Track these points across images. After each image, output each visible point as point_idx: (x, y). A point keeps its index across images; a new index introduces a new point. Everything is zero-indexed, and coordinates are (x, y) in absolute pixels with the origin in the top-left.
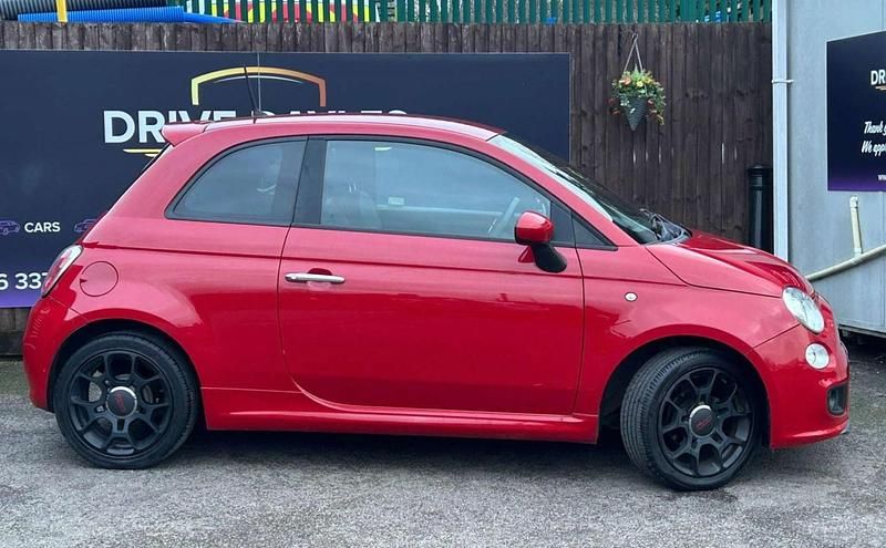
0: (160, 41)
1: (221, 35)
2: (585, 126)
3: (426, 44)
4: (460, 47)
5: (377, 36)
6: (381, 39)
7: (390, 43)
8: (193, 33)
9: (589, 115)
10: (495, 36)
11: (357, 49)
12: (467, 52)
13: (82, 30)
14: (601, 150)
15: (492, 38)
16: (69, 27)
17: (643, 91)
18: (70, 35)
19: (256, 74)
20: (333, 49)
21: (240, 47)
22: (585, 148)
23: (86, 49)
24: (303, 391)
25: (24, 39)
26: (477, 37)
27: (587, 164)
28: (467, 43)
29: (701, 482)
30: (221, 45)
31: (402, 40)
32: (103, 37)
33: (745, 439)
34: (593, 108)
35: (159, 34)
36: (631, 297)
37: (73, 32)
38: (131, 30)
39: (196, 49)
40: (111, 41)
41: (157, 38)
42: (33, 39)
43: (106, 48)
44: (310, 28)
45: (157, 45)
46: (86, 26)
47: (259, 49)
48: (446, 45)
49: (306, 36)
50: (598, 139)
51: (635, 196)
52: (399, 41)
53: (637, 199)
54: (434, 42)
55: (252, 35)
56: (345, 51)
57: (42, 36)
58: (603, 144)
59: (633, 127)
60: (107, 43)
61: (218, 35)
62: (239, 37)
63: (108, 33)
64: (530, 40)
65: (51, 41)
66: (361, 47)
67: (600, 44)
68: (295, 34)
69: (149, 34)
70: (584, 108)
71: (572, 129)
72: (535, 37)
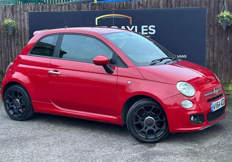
0: (88, 8)
1: (104, 6)
2: (211, 29)
3: (161, 6)
4: (171, 6)
5: (147, 4)
6: (148, 5)
7: (151, 6)
8: (96, 5)
9: (213, 26)
10: (183, 3)
11: (141, 8)
12: (174, 7)
13: (69, 6)
14: (217, 37)
15: (181, 3)
16: (66, 5)
17: (226, 18)
18: (66, 7)
19: (113, 16)
20: (134, 8)
21: (109, 9)
22: (211, 36)
23: (70, 11)
24: (53, 104)
25: (55, 9)
26: (177, 3)
27: (212, 41)
28: (174, 5)
29: (148, 140)
30: (104, 9)
31: (154, 5)
32: (74, 7)
33: (164, 129)
34: (214, 23)
35: (88, 6)
36: (129, 82)
37: (67, 6)
38: (81, 5)
39: (97, 10)
40: (76, 8)
41: (87, 7)
42: (57, 9)
43: (75, 10)
44: (128, 3)
45: (87, 9)
46: (70, 5)
47: (114, 9)
48: (167, 6)
49: (127, 5)
50: (216, 33)
51: (228, 51)
52: (153, 5)
53: (229, 52)
54: (163, 5)
55: (112, 5)
56: (137, 9)
57: (59, 8)
58: (218, 35)
59: (224, 29)
60: (75, 9)
61: (103, 6)
62: (108, 6)
63: (75, 6)
64: (193, 3)
65: (61, 9)
66: (142, 8)
67: (217, 3)
68: (124, 4)
69: (85, 6)
70: (211, 24)
71: (207, 30)
72: (195, 3)
